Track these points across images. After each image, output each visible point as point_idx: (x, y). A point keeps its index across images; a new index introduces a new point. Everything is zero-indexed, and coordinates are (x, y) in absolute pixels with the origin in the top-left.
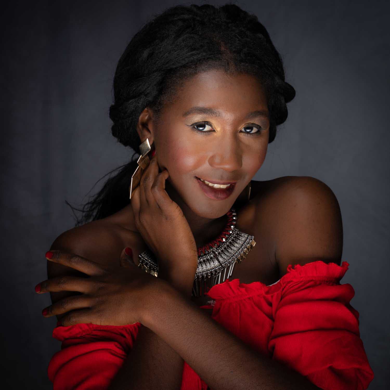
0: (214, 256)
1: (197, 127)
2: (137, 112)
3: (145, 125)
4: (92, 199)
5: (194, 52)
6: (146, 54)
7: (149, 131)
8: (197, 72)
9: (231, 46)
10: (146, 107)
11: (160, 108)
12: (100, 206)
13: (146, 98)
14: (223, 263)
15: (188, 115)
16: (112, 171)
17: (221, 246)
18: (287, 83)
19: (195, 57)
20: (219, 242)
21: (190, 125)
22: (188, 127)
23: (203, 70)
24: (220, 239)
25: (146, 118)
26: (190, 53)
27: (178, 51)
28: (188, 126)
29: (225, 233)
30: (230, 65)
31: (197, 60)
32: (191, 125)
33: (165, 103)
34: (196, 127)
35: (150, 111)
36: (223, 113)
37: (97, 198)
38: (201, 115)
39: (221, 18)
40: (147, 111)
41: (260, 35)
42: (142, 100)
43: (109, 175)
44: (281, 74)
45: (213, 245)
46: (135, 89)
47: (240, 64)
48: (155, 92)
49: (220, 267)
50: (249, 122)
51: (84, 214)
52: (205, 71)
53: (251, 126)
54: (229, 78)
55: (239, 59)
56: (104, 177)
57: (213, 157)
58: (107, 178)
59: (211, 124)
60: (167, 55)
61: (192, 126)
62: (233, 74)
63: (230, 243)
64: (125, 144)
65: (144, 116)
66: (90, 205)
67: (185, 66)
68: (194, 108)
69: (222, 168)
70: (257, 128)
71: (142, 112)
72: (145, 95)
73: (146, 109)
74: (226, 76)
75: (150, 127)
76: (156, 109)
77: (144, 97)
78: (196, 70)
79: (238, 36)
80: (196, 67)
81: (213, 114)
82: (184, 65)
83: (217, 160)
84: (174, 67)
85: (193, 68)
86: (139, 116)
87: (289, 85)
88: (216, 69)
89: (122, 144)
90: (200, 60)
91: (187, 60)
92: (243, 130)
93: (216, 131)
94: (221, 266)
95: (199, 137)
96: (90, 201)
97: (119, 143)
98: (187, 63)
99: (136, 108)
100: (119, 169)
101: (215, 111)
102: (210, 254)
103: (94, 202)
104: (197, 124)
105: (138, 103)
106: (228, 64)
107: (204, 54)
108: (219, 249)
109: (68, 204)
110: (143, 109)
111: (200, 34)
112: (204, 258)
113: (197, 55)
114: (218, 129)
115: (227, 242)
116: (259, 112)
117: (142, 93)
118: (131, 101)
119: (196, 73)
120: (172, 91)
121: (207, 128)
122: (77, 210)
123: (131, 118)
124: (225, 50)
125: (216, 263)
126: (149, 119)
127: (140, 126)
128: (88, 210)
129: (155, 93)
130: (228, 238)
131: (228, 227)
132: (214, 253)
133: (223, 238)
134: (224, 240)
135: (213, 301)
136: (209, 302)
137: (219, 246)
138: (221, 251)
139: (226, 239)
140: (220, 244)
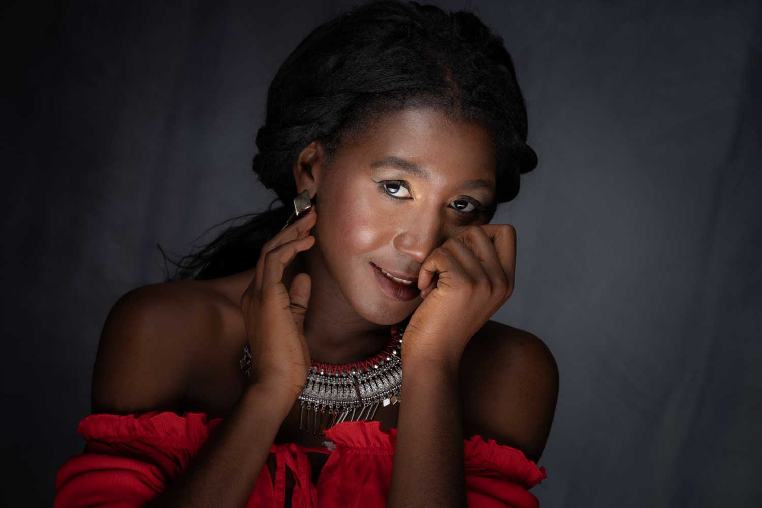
0: (354, 384)
1: (387, 188)
2: (301, 145)
3: (307, 168)
4: (196, 251)
5: (406, 76)
6: (331, 62)
7: (312, 177)
8: (405, 106)
9: (461, 78)
10: (315, 141)
11: (336, 147)
12: (207, 265)
13: (319, 128)
14: (364, 398)
15: (379, 167)
16: (236, 218)
17: (368, 373)
18: (529, 148)
19: (405, 84)
20: (368, 365)
21: (378, 181)
22: (374, 184)
23: (414, 105)
24: (371, 363)
25: (311, 156)
26: (399, 76)
27: (381, 70)
28: (375, 182)
29: (381, 356)
30: (454, 106)
31: (407, 88)
32: (380, 182)
33: (346, 141)
34: (385, 186)
35: (319, 148)
36: (431, 175)
37: (205, 251)
38: (398, 171)
39: (452, 32)
40: (316, 147)
41: (503, 68)
42: (312, 129)
43: (231, 222)
44: (523, 132)
45: (358, 368)
46: (306, 112)
47: (470, 107)
48: (336, 123)
49: (356, 403)
50: (465, 194)
51: (180, 270)
52: (417, 108)
53: (466, 200)
54: (450, 125)
55: (469, 99)
56: (223, 223)
57: (402, 236)
58: (226, 226)
59: (410, 186)
60: (364, 72)
61: (380, 185)
62: (457, 120)
63: (384, 374)
64: (268, 186)
65: (308, 153)
66: (191, 259)
67: (388, 94)
68: (390, 158)
69: (412, 255)
70: (474, 205)
71: (306, 146)
72: (319, 124)
73: (313, 144)
74: (446, 121)
75: (315, 172)
76: (331, 147)
77: (316, 126)
78: (404, 103)
79: (474, 65)
80: (404, 99)
81: (416, 173)
82: (387, 92)
83: (407, 241)
84: (372, 91)
85: (400, 99)
86: (301, 151)
87: (531, 149)
88: (433, 109)
89: (264, 184)
90: (412, 89)
91: (393, 85)
92: (453, 204)
93: (414, 198)
94: (358, 402)
95: (386, 203)
96: (193, 253)
97: (259, 183)
98: (392, 91)
99: (301, 140)
100: (249, 217)
101: (421, 169)
102: (349, 379)
103: (199, 256)
104: (389, 183)
105: (306, 133)
106: (452, 103)
107: (420, 82)
108: (365, 376)
109: (161, 250)
110: (310, 143)
111: (419, 50)
112: (339, 381)
113: (410, 81)
114: (418, 196)
115: (380, 371)
116: (482, 182)
117: (317, 119)
118: (294, 128)
119: (402, 108)
120: (362, 126)
121: (402, 192)
122: (171, 261)
123: (288, 152)
124: (451, 81)
125: (354, 394)
126: (316, 159)
127: (300, 167)
128: (187, 265)
129: (334, 124)
130: (384, 365)
131: (389, 350)
132: (355, 379)
133: (375, 363)
134: (376, 367)
135: (332, 443)
136: (326, 443)
137: (365, 373)
138: (367, 380)
139: (380, 366)
140: (369, 370)
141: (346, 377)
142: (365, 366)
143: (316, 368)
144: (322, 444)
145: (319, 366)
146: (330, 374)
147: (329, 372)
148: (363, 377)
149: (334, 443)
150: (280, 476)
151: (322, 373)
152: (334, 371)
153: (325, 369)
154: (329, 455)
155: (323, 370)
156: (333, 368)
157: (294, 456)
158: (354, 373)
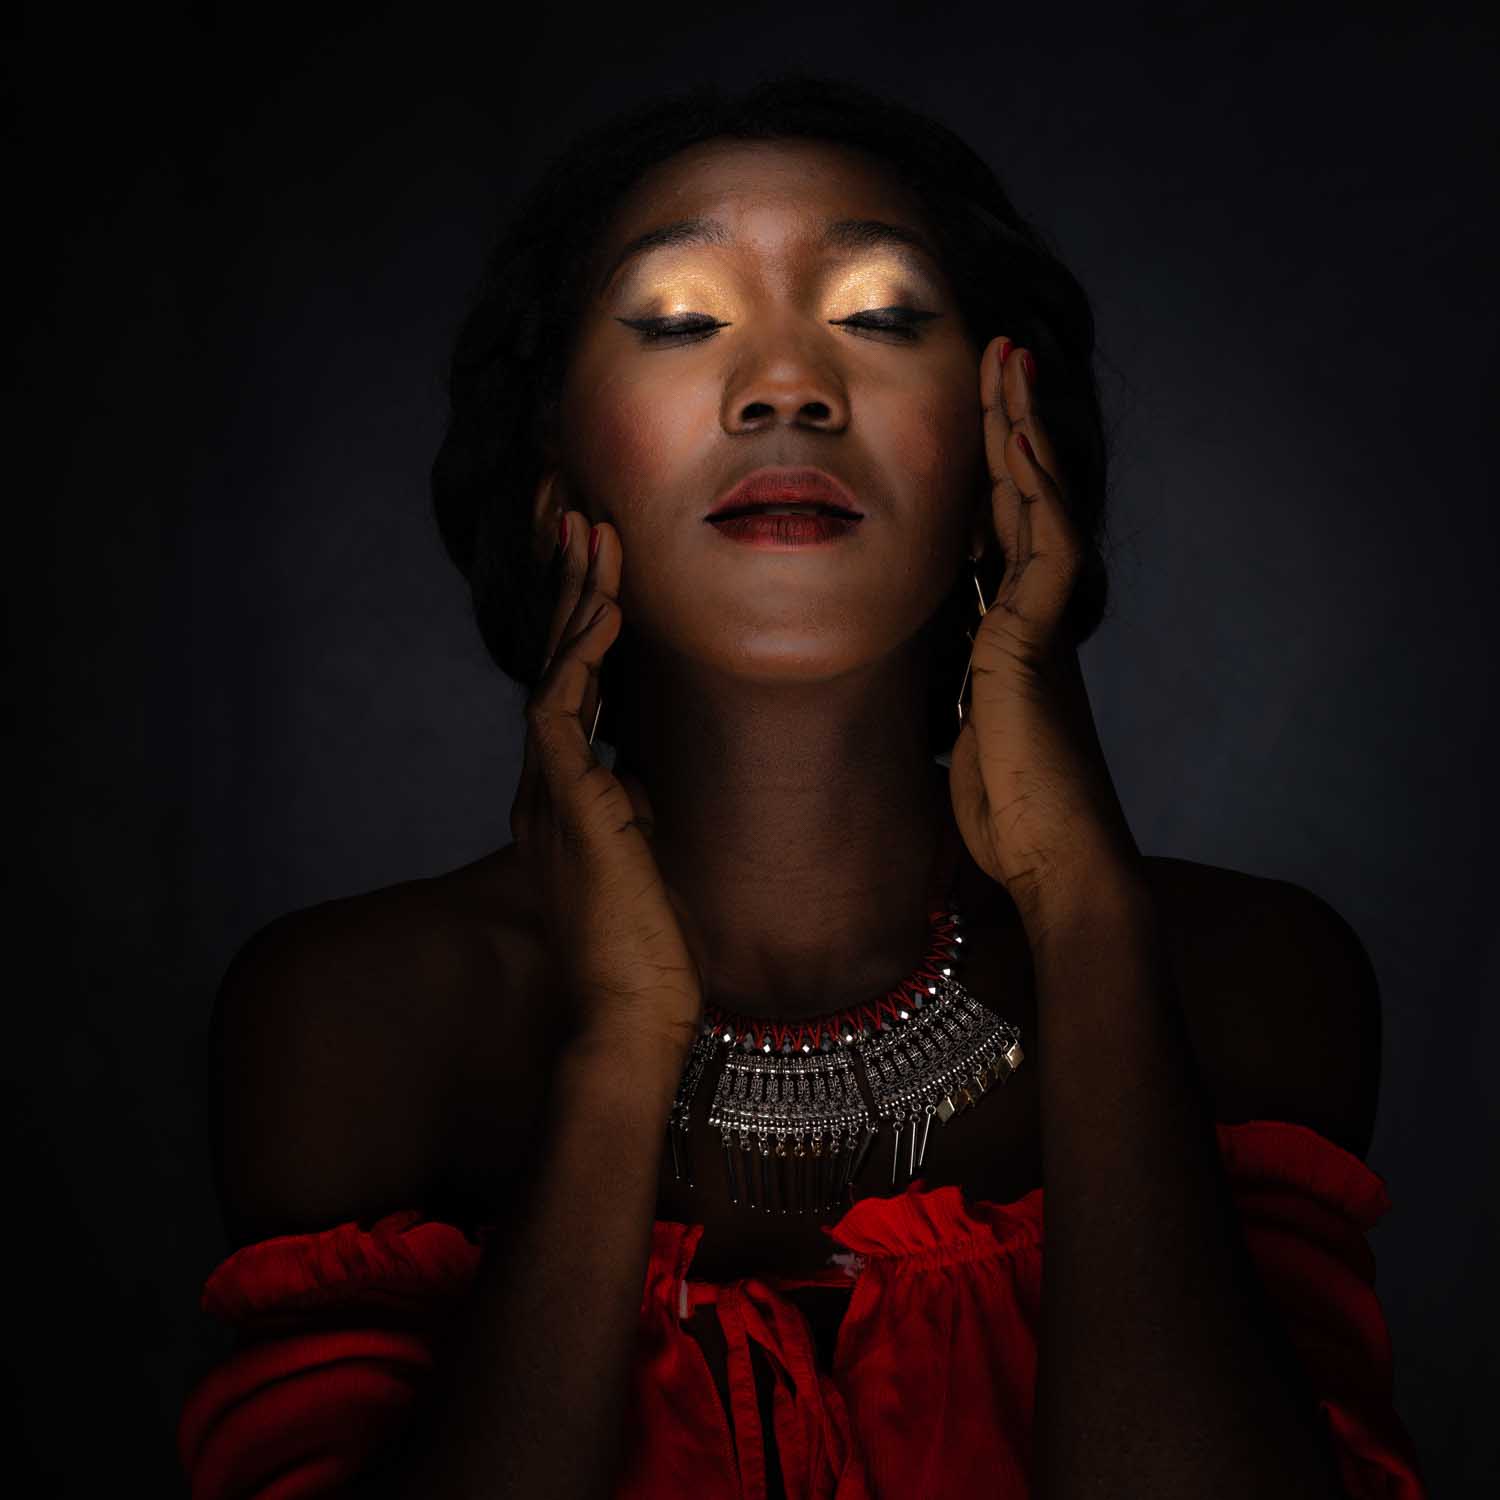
0: (851, 1069)
17: (886, 1034)
20: (882, 1014)
24: (889, 1005)
29: (913, 987)
63: (926, 1033)
102: (838, 1055)
108: (878, 1044)
112: (812, 1063)
115: (914, 1024)
130: (923, 1010)
131: (931, 968)
132: (853, 1056)
133: (901, 1007)
134: (905, 1015)
135: (853, 1256)
136: (837, 1259)
137: (878, 1034)
138: (884, 1054)
139: (913, 1013)
140: (886, 1027)
141: (831, 1052)
142: (876, 1015)
143: (749, 1036)
144: (828, 1262)
145: (757, 1030)
146: (787, 1049)
147: (785, 1044)
148: (873, 1047)
149: (857, 1255)
150: (740, 1369)
151: (767, 1049)
152: (797, 1039)
153: (772, 1037)
154: (851, 1290)
155: (768, 1040)
156: (793, 1033)
157: (764, 1311)
158: (849, 1038)
